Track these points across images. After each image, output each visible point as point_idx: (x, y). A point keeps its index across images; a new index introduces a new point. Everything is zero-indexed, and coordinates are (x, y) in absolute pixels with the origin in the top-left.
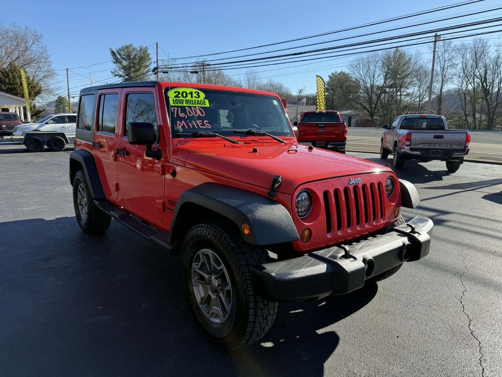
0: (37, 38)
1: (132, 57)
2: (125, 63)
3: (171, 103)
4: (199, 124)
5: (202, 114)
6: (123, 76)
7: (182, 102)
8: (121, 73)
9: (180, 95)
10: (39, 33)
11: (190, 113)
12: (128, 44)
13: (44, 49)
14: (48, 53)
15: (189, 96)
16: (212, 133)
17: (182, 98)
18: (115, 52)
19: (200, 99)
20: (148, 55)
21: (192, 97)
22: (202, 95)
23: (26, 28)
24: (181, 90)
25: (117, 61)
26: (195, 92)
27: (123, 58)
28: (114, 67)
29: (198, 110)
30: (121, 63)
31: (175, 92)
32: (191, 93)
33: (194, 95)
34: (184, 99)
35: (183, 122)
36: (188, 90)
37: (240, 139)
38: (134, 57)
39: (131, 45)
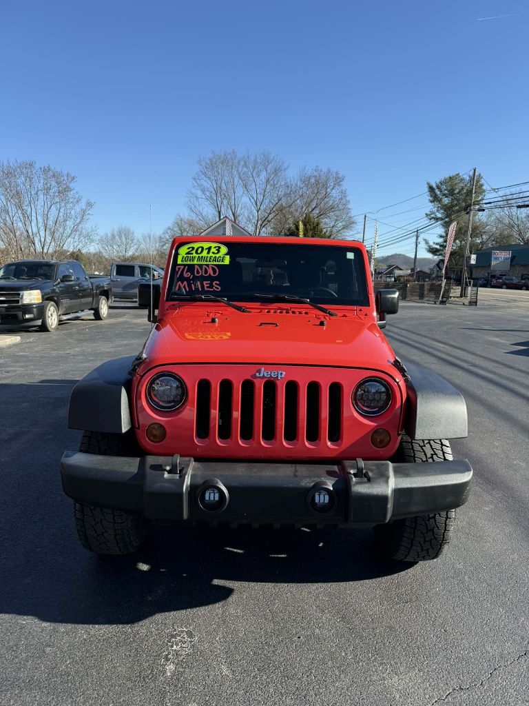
0: (338, 181)
1: (457, 191)
2: (446, 201)
3: (179, 262)
4: (206, 286)
5: (215, 273)
6: (442, 219)
7: (193, 259)
8: (439, 215)
9: (194, 252)
10: (341, 175)
11: (198, 272)
12: (453, 174)
13: (344, 193)
14: (348, 199)
15: (205, 252)
16: (213, 297)
17: (194, 255)
18: (434, 186)
19: (217, 256)
20: (482, 185)
21: (208, 253)
22: (224, 250)
23: (329, 171)
24: (196, 245)
25: (435, 199)
26: (215, 247)
27: (444, 195)
28: (430, 207)
29: (210, 268)
30: (440, 201)
31: (189, 248)
32: (209, 249)
33: (213, 250)
34: (197, 256)
35: (185, 283)
36: (206, 245)
37: (261, 305)
38: (458, 193)
39: (458, 175)
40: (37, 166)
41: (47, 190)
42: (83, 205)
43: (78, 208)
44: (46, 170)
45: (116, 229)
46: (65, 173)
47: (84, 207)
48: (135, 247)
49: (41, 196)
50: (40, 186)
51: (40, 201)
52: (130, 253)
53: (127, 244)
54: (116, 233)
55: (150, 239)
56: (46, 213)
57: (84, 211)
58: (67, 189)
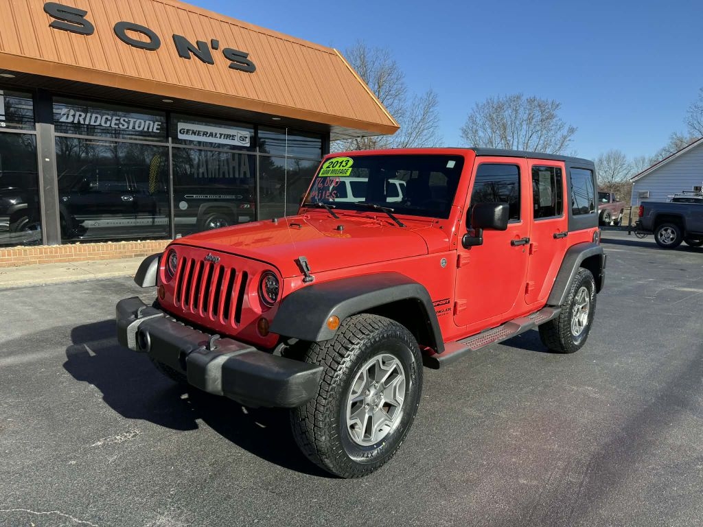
4: (327, 195)
21: (339, 166)
33: (344, 163)
34: (332, 169)
40: (524, 98)
41: (530, 119)
42: (565, 131)
43: (559, 135)
44: (531, 101)
45: (605, 154)
46: (550, 101)
47: (565, 134)
48: (625, 172)
49: (524, 126)
50: (525, 117)
51: (523, 130)
52: (617, 179)
53: (615, 169)
54: (604, 158)
55: (643, 163)
56: (526, 141)
57: (565, 138)
58: (551, 117)
